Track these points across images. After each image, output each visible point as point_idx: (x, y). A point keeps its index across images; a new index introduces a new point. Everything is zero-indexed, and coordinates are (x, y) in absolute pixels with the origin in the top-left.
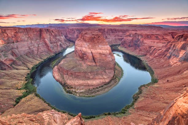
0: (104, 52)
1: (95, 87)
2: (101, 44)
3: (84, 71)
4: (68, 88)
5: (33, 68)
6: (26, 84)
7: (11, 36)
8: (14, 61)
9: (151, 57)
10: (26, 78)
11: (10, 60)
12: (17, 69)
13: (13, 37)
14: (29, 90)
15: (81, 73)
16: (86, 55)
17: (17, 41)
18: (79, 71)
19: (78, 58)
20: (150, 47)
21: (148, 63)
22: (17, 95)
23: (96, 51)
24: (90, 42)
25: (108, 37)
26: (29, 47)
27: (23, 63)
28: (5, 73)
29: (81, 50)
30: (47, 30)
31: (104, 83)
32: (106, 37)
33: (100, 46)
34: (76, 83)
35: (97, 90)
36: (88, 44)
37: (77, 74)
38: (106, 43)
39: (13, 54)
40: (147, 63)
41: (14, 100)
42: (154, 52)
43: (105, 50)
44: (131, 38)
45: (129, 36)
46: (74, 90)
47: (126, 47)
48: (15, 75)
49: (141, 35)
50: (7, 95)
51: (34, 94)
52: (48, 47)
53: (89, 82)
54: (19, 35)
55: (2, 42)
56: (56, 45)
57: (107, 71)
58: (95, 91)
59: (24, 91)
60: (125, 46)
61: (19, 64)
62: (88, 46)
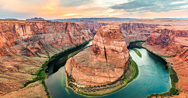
0: (118, 48)
1: (97, 85)
2: (116, 40)
3: (91, 66)
4: (71, 81)
5: (52, 57)
6: (40, 71)
7: (41, 28)
8: (39, 49)
9: (181, 60)
10: (43, 65)
11: (36, 48)
12: (40, 57)
13: (41, 29)
14: (39, 77)
15: (89, 68)
16: (99, 50)
17: (45, 33)
18: (87, 66)
19: (93, 53)
20: (182, 47)
21: (174, 66)
22: (28, 79)
23: (109, 47)
24: (106, 37)
25: (134, 32)
26: (54, 38)
27: (46, 52)
28: (28, 59)
29: (95, 45)
30: (73, 23)
31: (108, 82)
32: (131, 32)
33: (115, 42)
34: (80, 77)
35: (98, 88)
36: (104, 39)
37: (84, 68)
38: (121, 39)
39: (40, 43)
40: (172, 67)
41: (23, 83)
42: (186, 54)
43: (119, 46)
44: (158, 35)
45: (158, 32)
46: (75, 84)
47: (151, 45)
48: (35, 61)
49: (171, 31)
50: (21, 78)
51: (41, 81)
52: (71, 39)
53: (93, 79)
54: (47, 28)
55: (33, 33)
56: (79, 38)
57: (116, 69)
58: (95, 90)
59: (35, 77)
60: (151, 43)
61: (43, 52)
62: (103, 41)
